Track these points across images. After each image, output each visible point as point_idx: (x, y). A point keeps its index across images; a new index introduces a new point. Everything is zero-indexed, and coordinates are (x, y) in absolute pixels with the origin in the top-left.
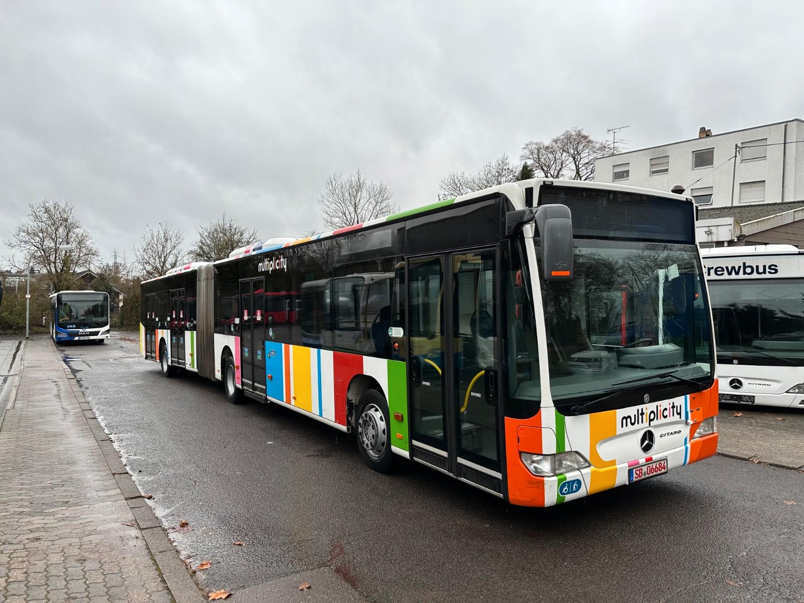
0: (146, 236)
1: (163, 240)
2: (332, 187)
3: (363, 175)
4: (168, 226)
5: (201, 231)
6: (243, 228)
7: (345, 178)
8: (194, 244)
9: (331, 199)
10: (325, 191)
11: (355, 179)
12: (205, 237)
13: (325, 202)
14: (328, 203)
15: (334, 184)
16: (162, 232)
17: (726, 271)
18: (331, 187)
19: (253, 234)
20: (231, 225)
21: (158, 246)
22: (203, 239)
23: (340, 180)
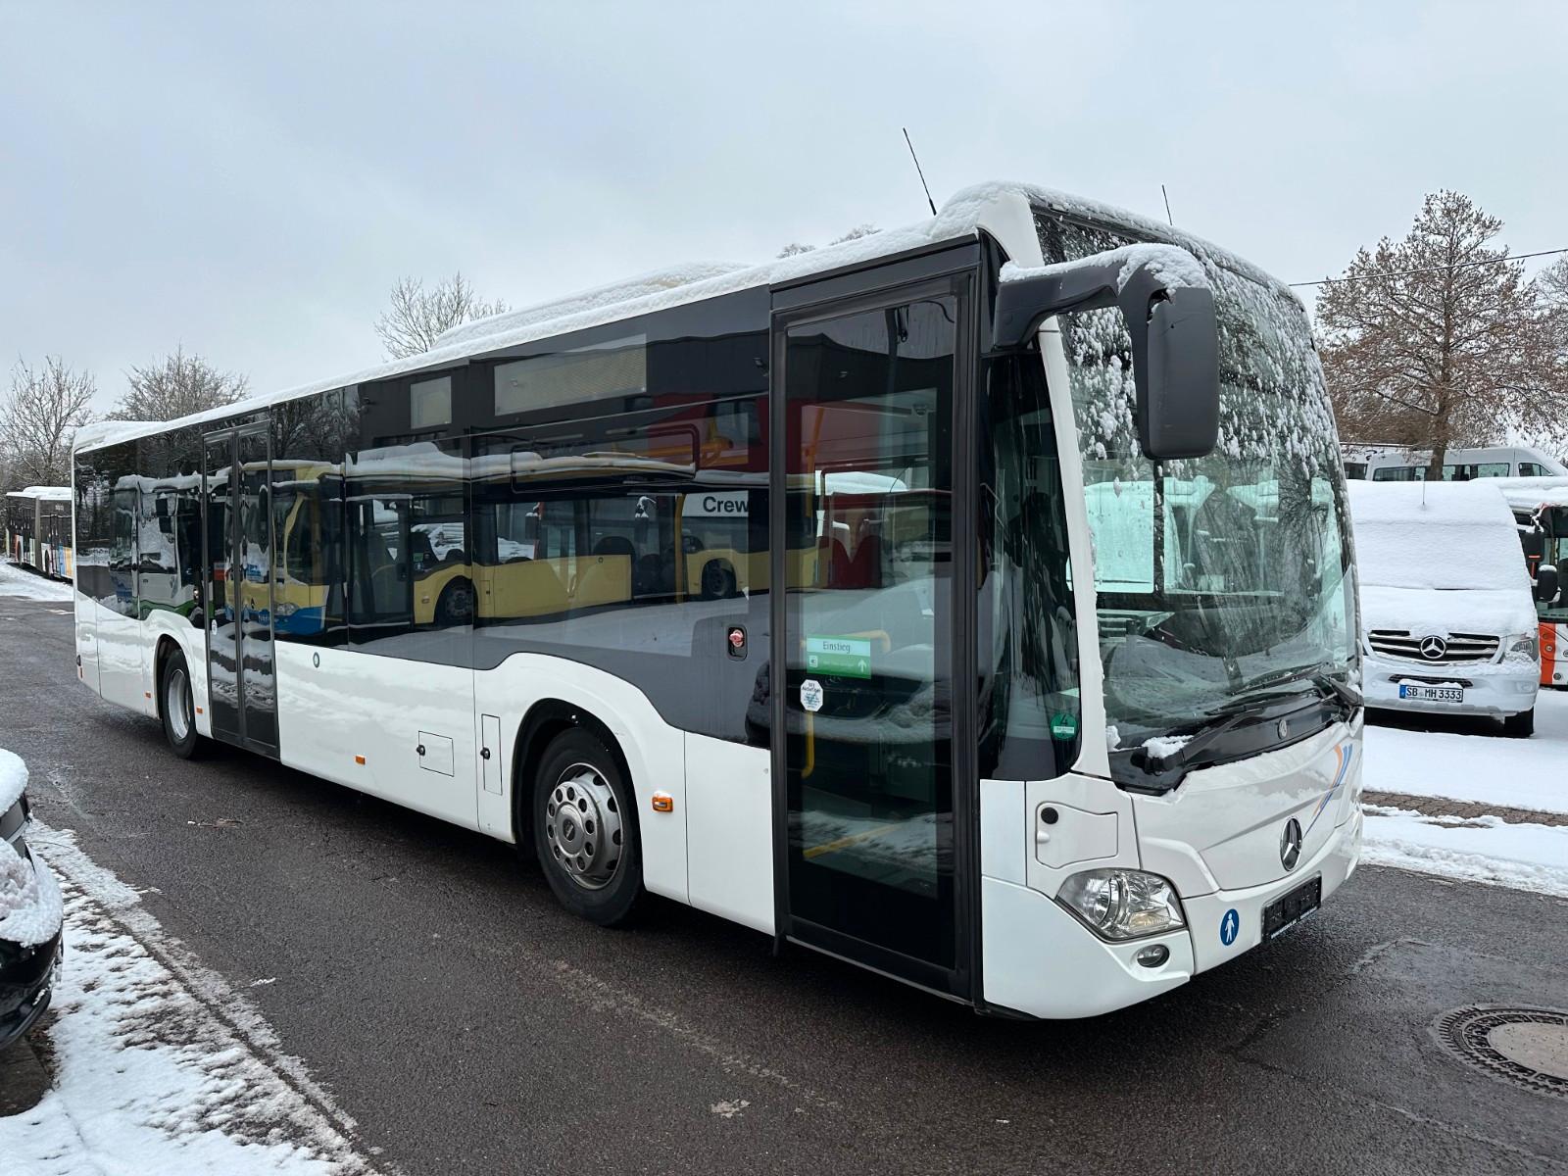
0: (18, 381)
1: (54, 390)
2: (405, 303)
3: (466, 284)
4: (63, 365)
5: (134, 376)
6: (218, 375)
7: (428, 290)
8: (121, 400)
9: (400, 326)
10: (391, 310)
11: (449, 291)
12: (142, 388)
13: (388, 331)
14: (395, 334)
15: (407, 298)
16: (50, 376)
17: (735, 508)
18: (402, 304)
19: (238, 387)
20: (194, 366)
21: (44, 402)
22: (138, 393)
23: (420, 291)
